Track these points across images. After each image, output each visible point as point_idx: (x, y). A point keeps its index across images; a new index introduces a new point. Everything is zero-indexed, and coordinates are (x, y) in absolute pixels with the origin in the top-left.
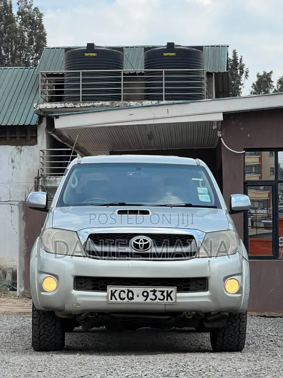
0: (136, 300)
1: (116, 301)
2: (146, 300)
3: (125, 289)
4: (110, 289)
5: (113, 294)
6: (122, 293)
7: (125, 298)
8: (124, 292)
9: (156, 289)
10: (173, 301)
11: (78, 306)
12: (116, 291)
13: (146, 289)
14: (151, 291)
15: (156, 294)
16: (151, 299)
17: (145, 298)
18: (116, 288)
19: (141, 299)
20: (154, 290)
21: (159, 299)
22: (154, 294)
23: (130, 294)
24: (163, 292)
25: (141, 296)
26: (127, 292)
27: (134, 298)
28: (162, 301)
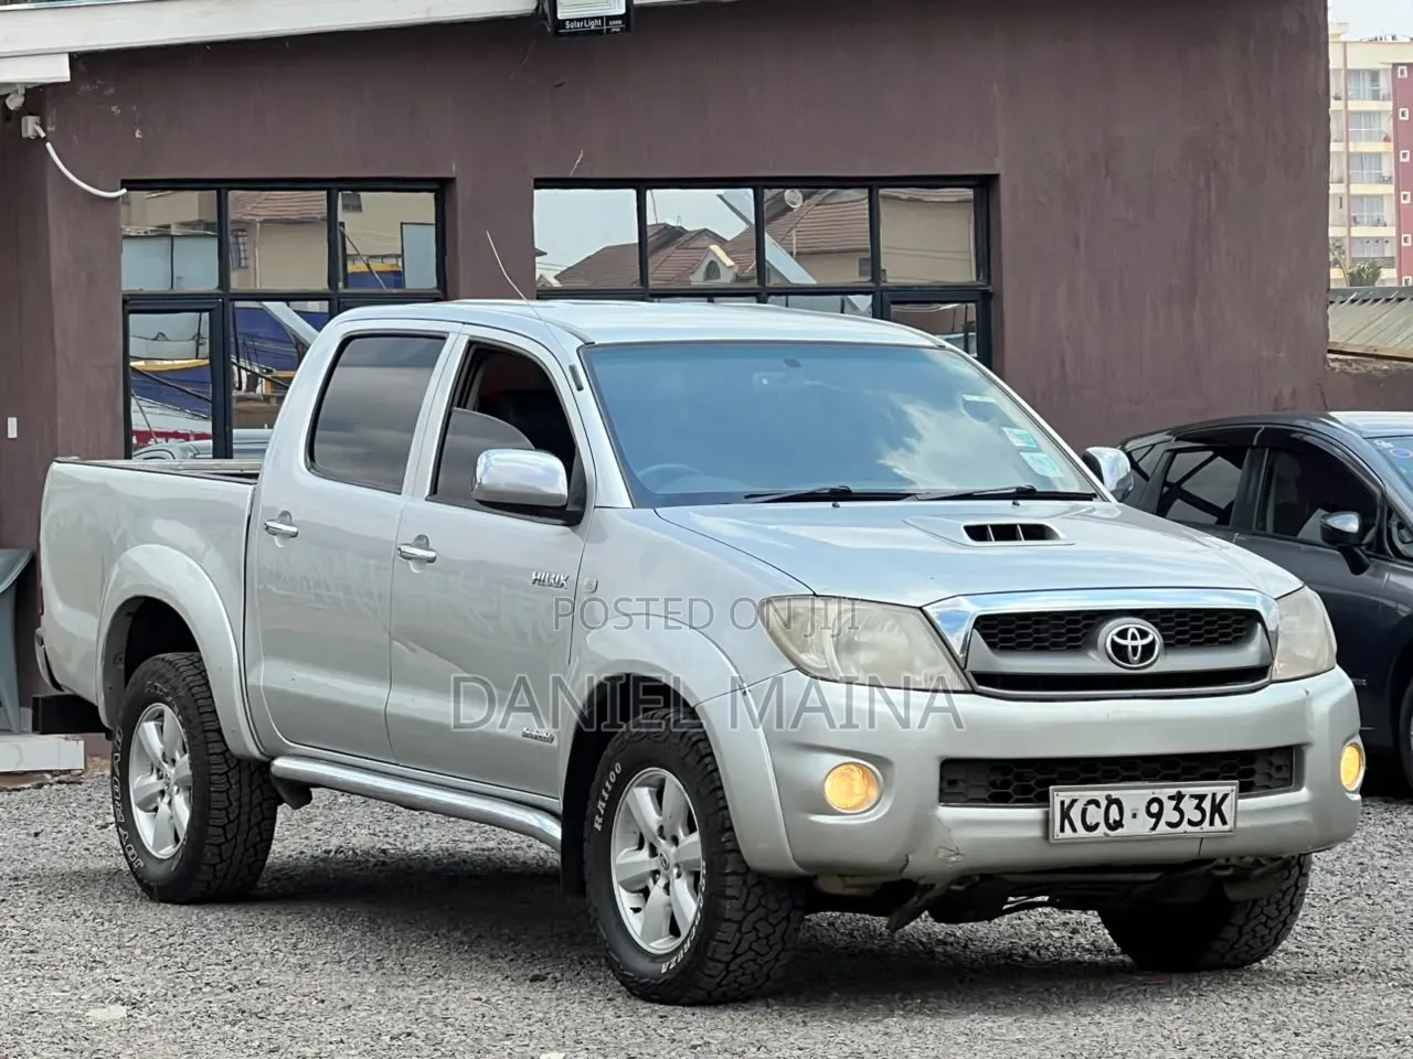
0: (1130, 827)
1: (1076, 835)
2: (1154, 828)
3: (1100, 795)
4: (1059, 795)
5: (1065, 814)
6: (1092, 808)
7: (1097, 825)
8: (1097, 803)
9: (1183, 790)
10: (1227, 827)
11: (954, 859)
12: (1074, 801)
13: (1157, 793)
14: (1171, 798)
15: (1181, 806)
16: (1170, 824)
17: (1154, 820)
18: (1075, 794)
19: (1143, 825)
20: (1179, 792)
21: (1191, 823)
22: (1177, 808)
23: (1114, 810)
24: (1201, 798)
25: (1142, 814)
26: (1104, 803)
27: (1124, 822)
28: (1197, 829)
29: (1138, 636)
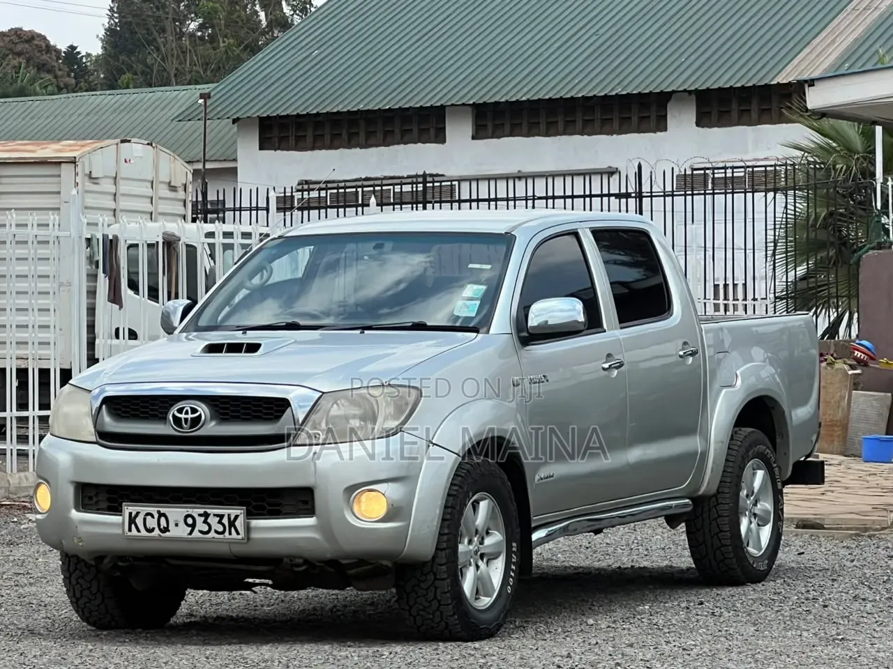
0: (174, 532)
1: (139, 534)
2: (191, 533)
3: (154, 510)
4: (128, 509)
5: (132, 520)
6: (149, 518)
7: (153, 529)
8: (152, 516)
9: (209, 511)
10: (240, 537)
11: (81, 544)
12: (138, 513)
13: (190, 511)
14: (200, 515)
15: (209, 521)
16: (201, 532)
17: (190, 529)
18: (138, 509)
19: (181, 531)
20: (206, 512)
21: (216, 532)
22: (205, 522)
23: (163, 520)
24: (221, 517)
25: (182, 524)
26: (156, 516)
27: (170, 528)
28: (221, 536)
29: (190, 412)
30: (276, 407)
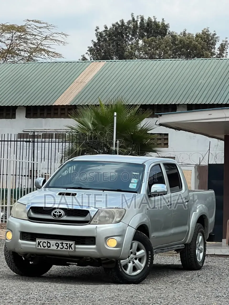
0: (52, 248)
1: (41, 248)
3: (46, 241)
4: (38, 240)
5: (39, 244)
7: (45, 246)
8: (45, 243)
9: (63, 242)
10: (72, 250)
11: (21, 250)
12: (41, 242)
13: (57, 242)
14: (60, 243)
15: (63, 245)
16: (60, 248)
17: (57, 247)
18: (41, 240)
19: (55, 248)
20: (62, 242)
21: (65, 248)
22: (62, 245)
23: (49, 244)
24: (67, 244)
25: (55, 246)
26: (47, 243)
27: (51, 246)
28: (67, 250)
29: (58, 213)
30: (85, 213)
